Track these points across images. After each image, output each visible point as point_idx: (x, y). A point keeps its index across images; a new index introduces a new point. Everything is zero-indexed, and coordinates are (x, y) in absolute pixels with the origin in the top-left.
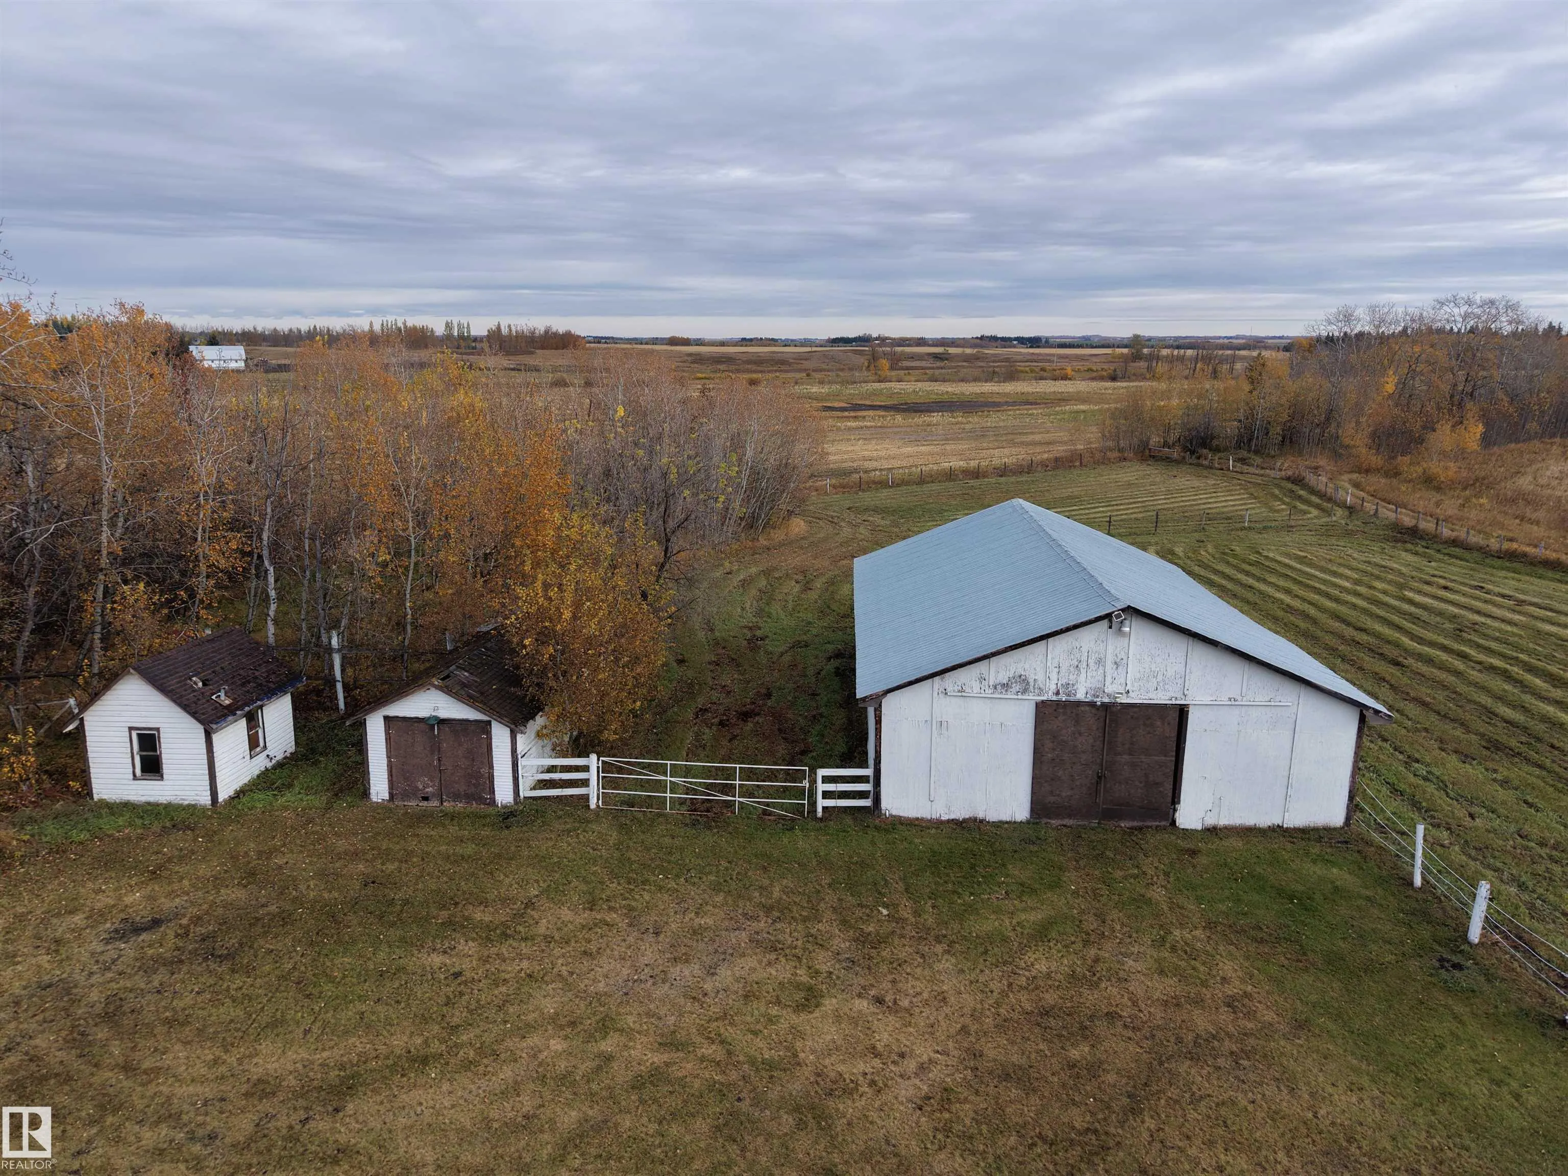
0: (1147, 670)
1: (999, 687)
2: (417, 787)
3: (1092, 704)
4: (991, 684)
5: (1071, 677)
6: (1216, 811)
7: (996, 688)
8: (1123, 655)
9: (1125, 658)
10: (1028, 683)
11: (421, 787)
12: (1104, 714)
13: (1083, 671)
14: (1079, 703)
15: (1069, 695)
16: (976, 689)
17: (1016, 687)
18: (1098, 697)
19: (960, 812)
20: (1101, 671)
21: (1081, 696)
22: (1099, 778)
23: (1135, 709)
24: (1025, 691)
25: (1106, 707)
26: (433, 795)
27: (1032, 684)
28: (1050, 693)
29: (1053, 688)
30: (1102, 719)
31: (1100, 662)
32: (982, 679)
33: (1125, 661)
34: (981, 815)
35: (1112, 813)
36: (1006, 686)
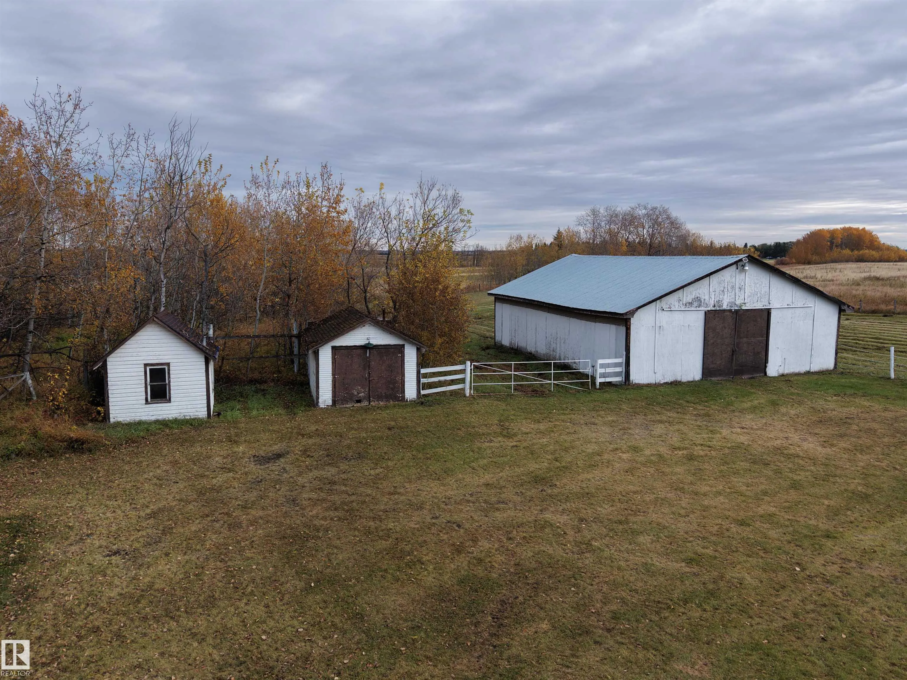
0: (754, 291)
1: (688, 304)
2: (353, 394)
3: (730, 311)
4: (684, 303)
5: (721, 297)
6: (782, 366)
7: (686, 305)
8: (743, 284)
9: (744, 285)
10: (701, 301)
11: (356, 393)
12: (735, 316)
13: (726, 293)
14: (724, 311)
15: (719, 307)
16: (677, 306)
17: (696, 304)
18: (732, 307)
19: (669, 379)
20: (733, 293)
21: (725, 307)
22: (733, 351)
23: (749, 313)
24: (700, 306)
25: (737, 311)
26: (364, 398)
27: (703, 302)
28: (711, 306)
29: (712, 303)
30: (735, 319)
31: (733, 287)
32: (680, 300)
33: (744, 287)
34: (679, 379)
35: (739, 372)
36: (691, 304)
